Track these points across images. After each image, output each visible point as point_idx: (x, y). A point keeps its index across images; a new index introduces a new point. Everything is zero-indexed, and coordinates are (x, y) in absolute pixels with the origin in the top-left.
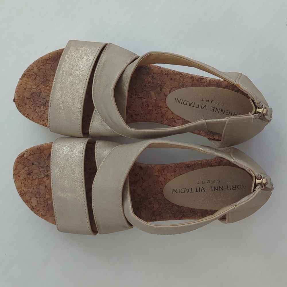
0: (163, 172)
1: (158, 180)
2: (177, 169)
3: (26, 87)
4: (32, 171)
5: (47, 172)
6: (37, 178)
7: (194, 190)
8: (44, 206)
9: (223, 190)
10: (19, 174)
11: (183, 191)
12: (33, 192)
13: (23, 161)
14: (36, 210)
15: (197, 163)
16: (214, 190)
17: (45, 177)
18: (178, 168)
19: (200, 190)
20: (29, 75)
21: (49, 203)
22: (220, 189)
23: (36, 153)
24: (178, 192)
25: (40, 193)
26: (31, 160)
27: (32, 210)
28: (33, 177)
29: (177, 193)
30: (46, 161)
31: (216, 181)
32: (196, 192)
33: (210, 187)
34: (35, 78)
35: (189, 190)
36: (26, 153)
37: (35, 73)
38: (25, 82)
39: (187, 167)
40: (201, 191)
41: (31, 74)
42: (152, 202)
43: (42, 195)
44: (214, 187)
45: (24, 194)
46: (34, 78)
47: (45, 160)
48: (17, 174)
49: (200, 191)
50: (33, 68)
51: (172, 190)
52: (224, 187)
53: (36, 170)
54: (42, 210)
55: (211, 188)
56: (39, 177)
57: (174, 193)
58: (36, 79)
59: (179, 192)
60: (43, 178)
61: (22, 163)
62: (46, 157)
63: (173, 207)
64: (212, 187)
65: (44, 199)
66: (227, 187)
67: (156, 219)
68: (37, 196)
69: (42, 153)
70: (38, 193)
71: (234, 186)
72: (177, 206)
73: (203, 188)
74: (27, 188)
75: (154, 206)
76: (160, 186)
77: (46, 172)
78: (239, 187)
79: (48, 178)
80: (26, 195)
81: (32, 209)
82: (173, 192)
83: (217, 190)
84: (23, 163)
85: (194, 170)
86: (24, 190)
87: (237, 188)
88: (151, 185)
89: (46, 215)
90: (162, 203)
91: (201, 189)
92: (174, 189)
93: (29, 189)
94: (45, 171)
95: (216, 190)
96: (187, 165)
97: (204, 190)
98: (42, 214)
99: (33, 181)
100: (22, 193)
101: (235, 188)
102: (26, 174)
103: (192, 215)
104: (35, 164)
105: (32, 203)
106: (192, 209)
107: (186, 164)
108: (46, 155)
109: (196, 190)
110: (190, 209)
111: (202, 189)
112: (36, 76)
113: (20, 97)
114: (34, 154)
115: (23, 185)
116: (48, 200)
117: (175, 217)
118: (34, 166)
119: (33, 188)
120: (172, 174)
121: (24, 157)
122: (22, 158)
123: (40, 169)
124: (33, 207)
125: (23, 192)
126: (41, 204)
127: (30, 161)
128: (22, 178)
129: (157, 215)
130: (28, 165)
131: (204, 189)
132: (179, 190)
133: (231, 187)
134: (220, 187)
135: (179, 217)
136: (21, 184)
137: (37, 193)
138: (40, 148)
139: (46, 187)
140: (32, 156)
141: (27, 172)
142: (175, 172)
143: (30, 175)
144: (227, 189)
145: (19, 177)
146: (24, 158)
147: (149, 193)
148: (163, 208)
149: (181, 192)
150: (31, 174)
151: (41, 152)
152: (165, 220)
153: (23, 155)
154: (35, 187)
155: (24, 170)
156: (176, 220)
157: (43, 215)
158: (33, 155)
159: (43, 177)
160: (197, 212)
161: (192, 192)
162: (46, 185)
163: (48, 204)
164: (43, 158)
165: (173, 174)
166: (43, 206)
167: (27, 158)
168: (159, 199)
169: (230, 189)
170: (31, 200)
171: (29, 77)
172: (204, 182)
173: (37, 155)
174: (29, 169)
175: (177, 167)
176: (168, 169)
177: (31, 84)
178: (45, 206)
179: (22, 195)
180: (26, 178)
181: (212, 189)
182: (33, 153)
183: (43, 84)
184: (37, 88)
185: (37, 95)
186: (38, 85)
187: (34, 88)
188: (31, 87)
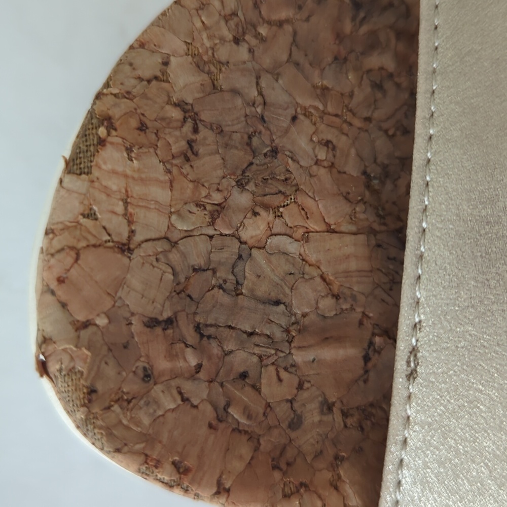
3: (132, 232)
20: (142, 128)
34: (190, 143)
37: (180, 105)
38: (114, 184)
41: (151, 113)
46: (183, 143)
50: (166, 63)
58: (196, 154)
112: (196, 130)
171: (142, 138)
177: (162, 195)
183: (251, 187)
184: (212, 223)
185: (220, 287)
186: (217, 198)
187: (188, 235)
188: (171, 226)
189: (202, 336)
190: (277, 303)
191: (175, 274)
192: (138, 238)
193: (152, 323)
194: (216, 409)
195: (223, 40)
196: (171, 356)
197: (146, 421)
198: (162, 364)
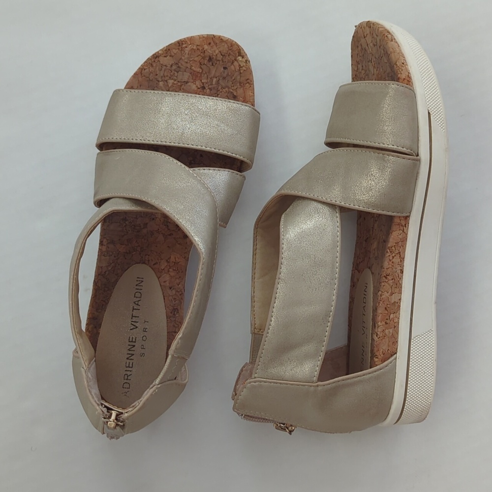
0: (174, 270)
1: (162, 259)
2: (174, 292)
4: (214, 64)
5: (209, 88)
6: (202, 71)
7: (135, 313)
8: (157, 75)
9: (127, 359)
10: (212, 44)
11: (138, 295)
12: (181, 61)
13: (232, 53)
14: (153, 60)
15: (176, 326)
16: (129, 345)
17: (201, 84)
18: (175, 294)
19: (135, 322)
21: (161, 83)
22: (129, 354)
23: (241, 77)
24: (137, 287)
25: (178, 72)
26: (232, 66)
27: (153, 55)
28: (204, 66)
29: (137, 285)
30: (227, 89)
31: (143, 351)
32: (132, 316)
33: (136, 339)
35: (138, 304)
36: (244, 60)
39: (175, 309)
40: (131, 324)
42: (130, 244)
43: (174, 74)
44: (134, 346)
45: (180, 47)
47: (229, 88)
48: (213, 41)
49: (132, 321)
51: (143, 278)
52: (131, 361)
53: (216, 71)
54: (151, 71)
55: (134, 340)
56: (203, 75)
57: (137, 281)
59: (138, 289)
60: (201, 81)
61: (230, 51)
62: (232, 91)
63: (116, 275)
64: (135, 342)
65: (167, 76)
66: (131, 366)
67: (102, 245)
68: (174, 67)
69: (240, 85)
70: (178, 69)
71: (129, 378)
72: (117, 281)
73: (137, 327)
74: (190, 53)
75: (124, 246)
76: (152, 260)
77: (209, 86)
78: (126, 386)
79: (199, 88)
80: (178, 49)
81: (155, 56)
82: (139, 279)
83: (129, 350)
84: (228, 53)
85: (167, 318)
86: (186, 47)
87: (126, 381)
88: (157, 246)
89: (143, 75)
90: (126, 259)
91: (134, 324)
92: (143, 281)
93: (186, 56)
94: (212, 85)
95: (130, 347)
96: (177, 309)
97: (133, 329)
98: (145, 70)
99: (199, 64)
100: (182, 44)
101: (127, 379)
102: (211, 55)
103: (96, 303)
104: (224, 72)
105: (165, 57)
106: (107, 304)
107: (179, 308)
108: (236, 91)
109: (136, 317)
110: (107, 301)
111: (135, 326)
114: (241, 73)
115: (195, 48)
116: (165, 82)
117: (99, 275)
118: (223, 69)
119: (187, 63)
120: (167, 282)
121: (239, 56)
122: (237, 52)
123: (216, 78)
124: (159, 57)
125: (184, 46)
126: (161, 70)
127: (230, 64)
128: (206, 47)
129: (108, 247)
130: (224, 61)
131: (135, 328)
132: (141, 289)
133: (129, 373)
134: (134, 354)
135: (98, 281)
136: (198, 45)
137: (179, 67)
138: (248, 84)
139: (187, 82)
140: (238, 68)
141: (215, 57)
142: (170, 288)
143: (209, 60)
144: (127, 366)
145: (208, 43)
146: (237, 55)
147: (145, 241)
148: (117, 259)
149: (136, 292)
150: (211, 63)
151: (242, 84)
152: (97, 259)
153: (241, 56)
154: (188, 65)
155: (218, 53)
156: (95, 276)
157: (143, 71)
158: (240, 70)
159: (203, 81)
160: (100, 311)
161: (133, 309)
162: (189, 84)
163: (158, 81)
164: (232, 85)
165: (168, 285)
166: (158, 73)
167: (235, 60)
168: (132, 255)
169: (126, 371)
170: (170, 56)
172: (145, 331)
173: (239, 77)
174: (219, 60)
175: (177, 293)
176: (177, 278)
178: (157, 77)
179: (180, 44)
180: (206, 54)
181: (132, 342)
182: (242, 71)
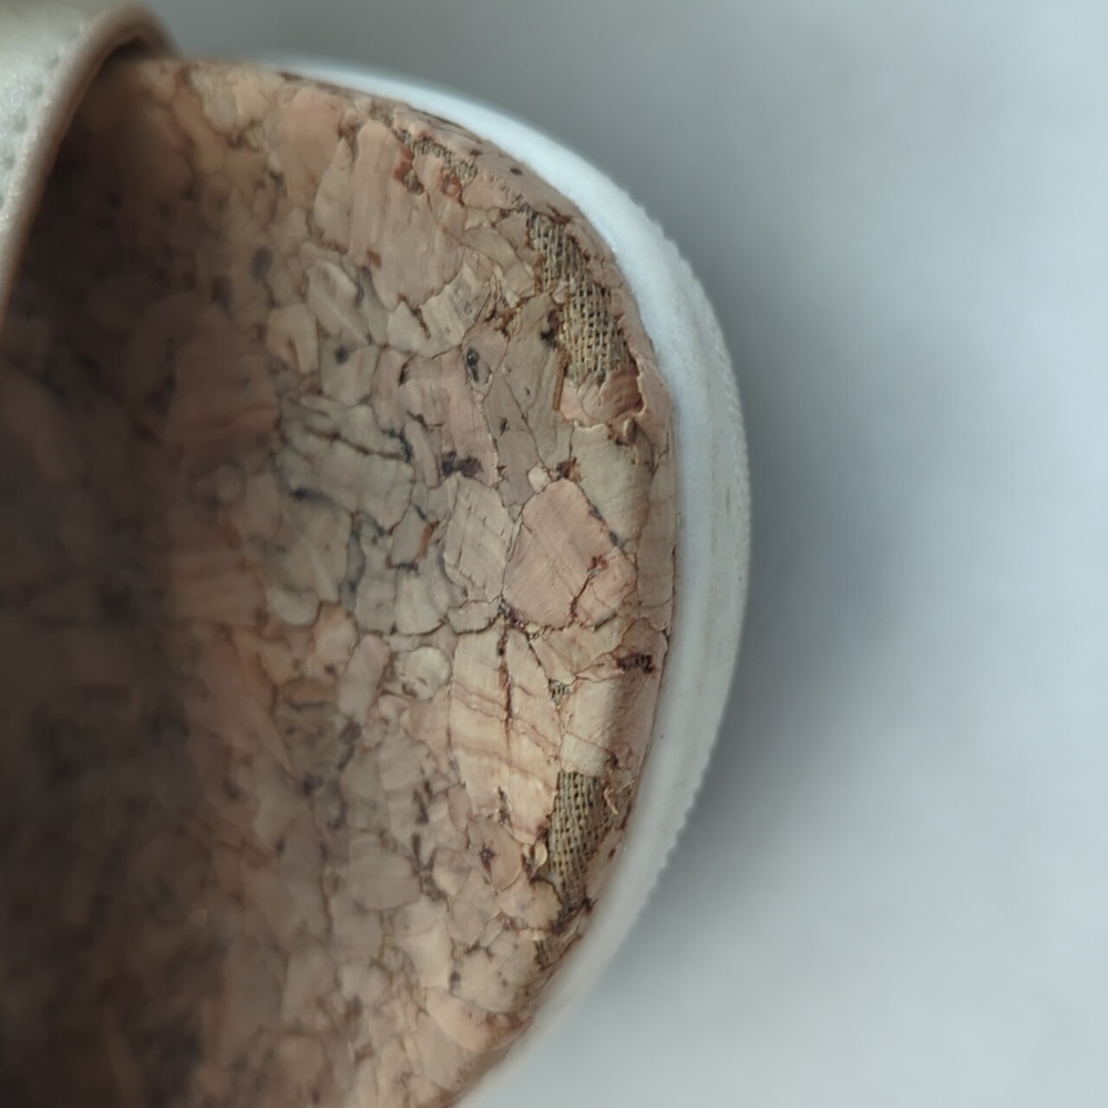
20: (487, 857)
34: (423, 818)
37: (438, 896)
38: (524, 749)
50: (455, 977)
58: (417, 796)
112: (416, 841)
113: (553, 462)
171: (488, 835)
183: (340, 724)
184: (393, 657)
185: (381, 531)
186: (387, 707)
187: (426, 638)
188: (450, 656)
189: (402, 437)
190: (300, 494)
191: (441, 562)
192: (492, 638)
193: (470, 467)
194: (374, 293)
195: (377, 1011)
196: (441, 400)
197: (467, 273)
198: (453, 382)
